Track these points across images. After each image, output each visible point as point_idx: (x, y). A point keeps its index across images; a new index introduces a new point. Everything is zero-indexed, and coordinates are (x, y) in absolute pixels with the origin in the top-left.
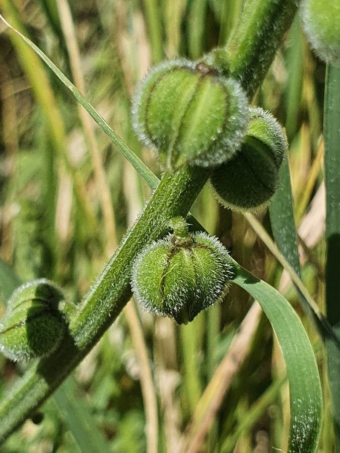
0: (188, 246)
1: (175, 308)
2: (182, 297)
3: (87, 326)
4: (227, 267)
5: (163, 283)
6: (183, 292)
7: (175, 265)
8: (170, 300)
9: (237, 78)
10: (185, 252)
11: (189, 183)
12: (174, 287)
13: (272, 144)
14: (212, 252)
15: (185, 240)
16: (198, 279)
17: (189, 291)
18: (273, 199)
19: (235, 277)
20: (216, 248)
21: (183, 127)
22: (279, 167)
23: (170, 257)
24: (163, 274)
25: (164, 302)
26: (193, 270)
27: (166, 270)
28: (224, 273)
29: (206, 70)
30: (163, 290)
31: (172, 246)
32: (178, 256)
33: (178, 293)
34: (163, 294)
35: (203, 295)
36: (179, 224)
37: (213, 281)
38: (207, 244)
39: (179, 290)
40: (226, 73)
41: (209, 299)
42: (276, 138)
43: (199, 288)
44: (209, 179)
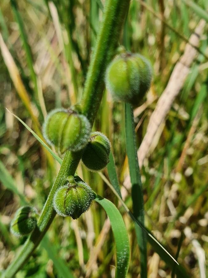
0: (75, 187)
1: (71, 213)
2: (73, 208)
3: (43, 222)
4: (91, 195)
5: (65, 203)
6: (73, 206)
7: (69, 195)
8: (68, 210)
9: (85, 115)
10: (74, 190)
11: (72, 161)
12: (69, 204)
13: (105, 145)
14: (84, 188)
15: (73, 185)
16: (79, 200)
17: (76, 206)
18: (107, 166)
19: (95, 198)
20: (86, 187)
21: (63, 135)
22: (109, 154)
23: (67, 192)
24: (65, 199)
25: (66, 211)
26: (77, 196)
27: (66, 197)
28: (90, 197)
29: (72, 112)
30: (65, 206)
31: (68, 187)
32: (70, 191)
33: (71, 207)
34: (65, 207)
35: (82, 207)
36: (71, 179)
37: (85, 201)
38: (82, 186)
39: (72, 205)
40: (80, 113)
41: (85, 208)
42: (106, 143)
43: (79, 204)
44: (81, 160)
